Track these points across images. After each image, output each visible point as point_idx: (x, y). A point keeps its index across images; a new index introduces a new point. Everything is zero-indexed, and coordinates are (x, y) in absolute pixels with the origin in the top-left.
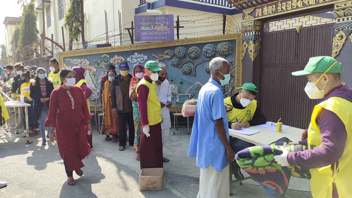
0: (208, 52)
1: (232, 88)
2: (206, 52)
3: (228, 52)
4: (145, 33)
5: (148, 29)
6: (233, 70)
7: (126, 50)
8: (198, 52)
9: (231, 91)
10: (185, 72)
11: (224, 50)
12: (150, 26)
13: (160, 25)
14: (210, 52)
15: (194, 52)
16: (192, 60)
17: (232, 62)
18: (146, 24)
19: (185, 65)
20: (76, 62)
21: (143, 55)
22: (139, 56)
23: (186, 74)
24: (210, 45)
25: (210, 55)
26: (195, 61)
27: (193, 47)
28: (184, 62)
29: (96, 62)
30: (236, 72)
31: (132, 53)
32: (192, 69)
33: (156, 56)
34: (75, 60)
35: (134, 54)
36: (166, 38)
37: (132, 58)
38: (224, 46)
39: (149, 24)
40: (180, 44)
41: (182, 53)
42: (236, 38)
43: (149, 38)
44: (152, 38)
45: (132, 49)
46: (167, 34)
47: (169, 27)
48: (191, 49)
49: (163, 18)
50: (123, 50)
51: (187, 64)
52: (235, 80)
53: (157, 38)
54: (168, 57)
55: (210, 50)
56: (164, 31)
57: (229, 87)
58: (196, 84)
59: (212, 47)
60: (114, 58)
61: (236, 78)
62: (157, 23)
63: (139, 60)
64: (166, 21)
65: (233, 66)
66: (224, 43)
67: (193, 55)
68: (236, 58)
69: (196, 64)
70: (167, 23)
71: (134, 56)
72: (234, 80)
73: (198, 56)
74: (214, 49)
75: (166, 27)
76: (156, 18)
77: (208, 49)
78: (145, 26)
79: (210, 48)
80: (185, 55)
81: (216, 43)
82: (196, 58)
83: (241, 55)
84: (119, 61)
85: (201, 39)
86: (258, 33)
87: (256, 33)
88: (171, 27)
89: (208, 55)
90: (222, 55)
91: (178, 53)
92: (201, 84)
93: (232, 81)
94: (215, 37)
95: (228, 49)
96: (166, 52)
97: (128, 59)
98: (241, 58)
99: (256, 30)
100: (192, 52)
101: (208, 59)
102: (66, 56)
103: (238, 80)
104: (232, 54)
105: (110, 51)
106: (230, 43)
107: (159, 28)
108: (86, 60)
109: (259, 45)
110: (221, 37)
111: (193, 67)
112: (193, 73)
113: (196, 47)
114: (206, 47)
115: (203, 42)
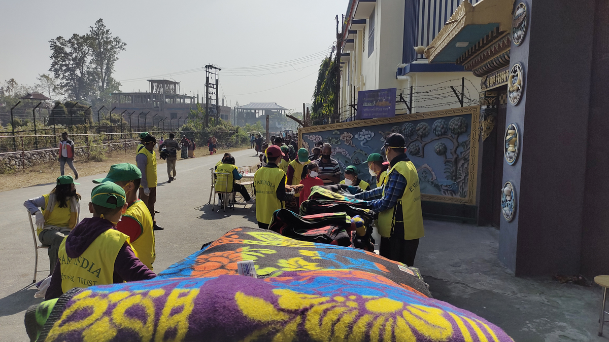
0: (437, 129)
1: (466, 174)
2: (435, 129)
3: (461, 129)
4: (367, 110)
5: (370, 104)
6: (468, 152)
7: (355, 126)
8: (427, 129)
9: (464, 179)
10: (411, 152)
11: (456, 127)
12: (372, 102)
13: (382, 100)
14: (440, 129)
15: (422, 130)
16: (419, 139)
17: (467, 141)
18: (369, 99)
19: (412, 144)
20: (312, 138)
21: (370, 132)
22: (367, 132)
23: (413, 155)
24: (440, 120)
25: (440, 133)
26: (423, 139)
27: (422, 123)
28: (411, 141)
29: (327, 138)
30: (470, 154)
31: (359, 129)
32: (419, 149)
33: (382, 133)
34: (311, 136)
35: (361, 131)
36: (387, 114)
37: (360, 135)
38: (456, 122)
39: (371, 99)
40: (408, 120)
41: (407, 130)
42: (472, 112)
43: (369, 114)
44: (373, 114)
45: (360, 126)
46: (389, 109)
47: (390, 103)
48: (419, 125)
49: (386, 92)
50: (352, 127)
51: (414, 143)
52: (470, 164)
53: (378, 114)
55: (440, 127)
56: (386, 107)
57: (461, 172)
58: (423, 166)
59: (442, 123)
60: (343, 135)
61: (470, 162)
62: (379, 98)
63: (366, 137)
64: (388, 96)
65: (467, 147)
66: (457, 118)
67: (420, 133)
68: (471, 137)
69: (424, 143)
70: (389, 98)
71: (361, 133)
72: (468, 164)
73: (427, 134)
74: (445, 126)
75: (388, 102)
76: (379, 93)
77: (437, 126)
78: (368, 102)
79: (439, 124)
80: (411, 131)
81: (447, 119)
82: (424, 136)
83: (478, 133)
84: (348, 139)
85: (431, 113)
86: (493, 107)
87: (488, 107)
88: (393, 102)
89: (437, 133)
90: (454, 133)
91: (404, 130)
92: (428, 167)
93: (466, 165)
94: (446, 111)
95: (461, 126)
96: (392, 129)
97: (356, 136)
98: (477, 137)
99: (489, 103)
100: (419, 130)
101: (437, 138)
102: (305, 132)
103: (473, 164)
104: (466, 131)
105: (341, 128)
106: (466, 119)
107: (380, 104)
108: (320, 137)
109: (492, 121)
110: (454, 110)
111: (421, 146)
112: (421, 154)
113: (425, 123)
114: (436, 123)
115: (433, 117)
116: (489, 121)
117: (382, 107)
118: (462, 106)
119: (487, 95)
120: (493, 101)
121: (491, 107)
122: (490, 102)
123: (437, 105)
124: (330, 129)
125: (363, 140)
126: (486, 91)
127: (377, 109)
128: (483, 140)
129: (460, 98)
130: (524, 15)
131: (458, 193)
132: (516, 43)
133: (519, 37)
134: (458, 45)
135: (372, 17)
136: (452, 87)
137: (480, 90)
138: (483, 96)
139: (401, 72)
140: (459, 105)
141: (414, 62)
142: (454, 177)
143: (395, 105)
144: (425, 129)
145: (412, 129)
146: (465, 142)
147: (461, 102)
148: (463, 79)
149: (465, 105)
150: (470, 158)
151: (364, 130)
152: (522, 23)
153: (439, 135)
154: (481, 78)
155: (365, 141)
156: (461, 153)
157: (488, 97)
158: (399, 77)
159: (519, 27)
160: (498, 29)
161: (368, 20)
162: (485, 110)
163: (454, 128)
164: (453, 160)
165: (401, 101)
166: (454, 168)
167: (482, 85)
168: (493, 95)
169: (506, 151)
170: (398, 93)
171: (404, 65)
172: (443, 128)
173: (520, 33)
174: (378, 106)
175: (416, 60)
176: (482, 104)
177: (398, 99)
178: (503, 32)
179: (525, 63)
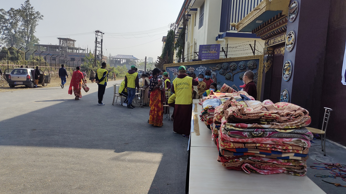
0: (241, 66)
2: (240, 67)
3: (253, 67)
4: (204, 55)
5: (206, 52)
6: (256, 79)
7: (196, 64)
8: (235, 66)
10: (227, 78)
12: (207, 51)
13: (213, 50)
14: (242, 66)
16: (231, 71)
17: (256, 73)
18: (205, 49)
19: (227, 74)
20: (171, 70)
21: (204, 67)
22: (203, 67)
23: (228, 80)
24: (243, 62)
25: (242, 68)
26: (233, 72)
27: (233, 63)
28: (227, 72)
30: (258, 80)
31: (199, 65)
32: (231, 77)
33: (211, 68)
34: (171, 69)
35: (200, 67)
36: (215, 57)
37: (199, 68)
38: (251, 63)
40: (225, 61)
41: (225, 67)
42: (259, 58)
43: (205, 57)
44: (207, 58)
45: (199, 64)
46: (216, 55)
47: (217, 52)
48: (231, 64)
49: (215, 46)
50: (194, 64)
51: (228, 74)
53: (210, 58)
54: (218, 68)
55: (242, 65)
59: (244, 63)
60: (189, 68)
62: (211, 49)
63: (202, 70)
64: (216, 48)
65: (256, 76)
66: (251, 61)
67: (232, 68)
68: (259, 71)
69: (233, 74)
70: (217, 49)
71: (200, 68)
73: (235, 68)
74: (245, 65)
75: (215, 51)
76: (211, 46)
77: (241, 64)
78: (205, 51)
79: (242, 64)
80: (227, 67)
81: (247, 61)
82: (234, 70)
83: (262, 69)
84: (192, 70)
85: (238, 58)
86: (271, 55)
87: (269, 55)
88: (218, 52)
89: (241, 69)
91: (223, 66)
92: (235, 86)
94: (246, 57)
95: (253, 65)
96: (217, 66)
97: (197, 69)
98: (262, 71)
99: (269, 54)
100: (231, 66)
101: (241, 71)
102: (168, 66)
103: (259, 85)
104: (256, 68)
105: (188, 65)
106: (256, 61)
107: (211, 52)
108: (176, 69)
109: (271, 63)
110: (250, 57)
111: (232, 75)
112: (232, 79)
113: (234, 63)
114: (240, 63)
115: (239, 60)
116: (269, 63)
117: (212, 54)
118: (254, 55)
119: (268, 49)
120: (271, 52)
121: (270, 55)
122: (270, 53)
123: (241, 54)
125: (200, 71)
126: (268, 47)
127: (209, 55)
128: (265, 72)
129: (254, 50)
130: (296, 7)
132: (291, 21)
133: (293, 18)
134: (257, 22)
136: (250, 45)
137: (264, 47)
138: (266, 50)
139: (220, 36)
140: (252, 54)
141: (228, 32)
143: (220, 53)
144: (234, 66)
145: (228, 66)
147: (254, 53)
148: (255, 41)
149: (255, 54)
150: (258, 82)
151: (201, 66)
152: (295, 11)
153: (242, 70)
154: (265, 41)
155: (201, 72)
157: (269, 51)
158: (219, 39)
159: (293, 13)
160: (281, 14)
162: (267, 57)
163: (250, 66)
167: (265, 44)
168: (271, 49)
169: (284, 74)
170: (221, 47)
172: (244, 65)
173: (294, 16)
174: (210, 53)
176: (265, 54)
177: (221, 50)
178: (283, 15)
179: (296, 31)
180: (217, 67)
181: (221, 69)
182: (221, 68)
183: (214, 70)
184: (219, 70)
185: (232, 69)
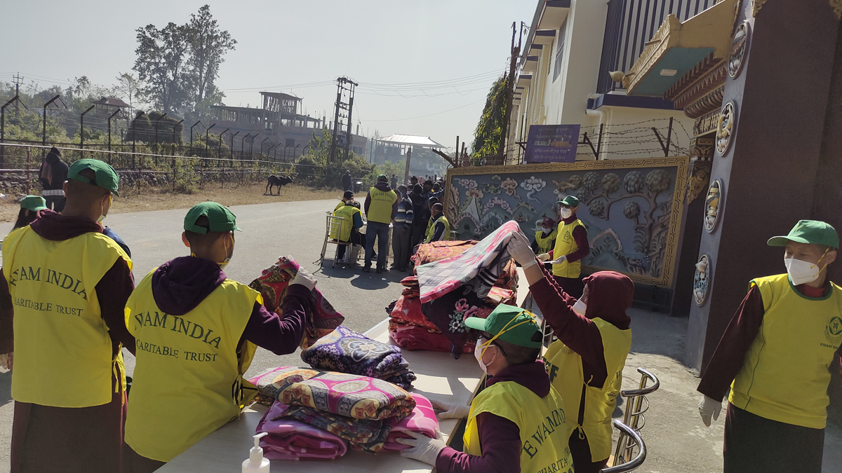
0: (629, 183)
1: (662, 246)
2: (627, 184)
3: (660, 186)
4: (539, 150)
5: (543, 144)
6: (667, 217)
7: (522, 171)
8: (616, 183)
9: (660, 253)
10: (593, 211)
11: (655, 183)
12: (546, 140)
13: (560, 140)
14: (633, 183)
15: (609, 183)
16: (605, 194)
17: (668, 202)
18: (543, 136)
19: (594, 201)
20: (463, 183)
21: (541, 180)
22: (537, 181)
23: (594, 215)
24: (634, 172)
25: (632, 189)
26: (610, 196)
27: (610, 174)
28: (594, 196)
29: (484, 185)
30: (671, 220)
31: (528, 176)
32: (603, 208)
33: (557, 184)
34: (463, 180)
35: (530, 179)
36: (564, 158)
37: (527, 183)
38: (655, 176)
39: (546, 136)
40: (592, 168)
41: (590, 182)
42: (678, 164)
43: (542, 157)
44: (546, 157)
45: (529, 171)
46: (568, 152)
47: (570, 143)
48: (606, 176)
49: (566, 129)
50: (517, 172)
51: (597, 200)
52: (669, 234)
53: (553, 157)
54: (573, 186)
55: (633, 181)
56: (564, 149)
57: (656, 243)
58: (607, 231)
59: (637, 175)
60: (506, 182)
61: (670, 231)
62: (557, 136)
63: (535, 186)
64: (568, 134)
65: (667, 210)
66: (657, 171)
67: (606, 186)
68: (674, 198)
69: (610, 201)
70: (570, 137)
71: (529, 181)
72: (666, 233)
73: (616, 188)
74: (640, 180)
75: (567, 143)
76: (557, 130)
77: (630, 179)
78: (541, 140)
79: (633, 177)
80: (595, 183)
81: (644, 171)
82: (611, 191)
83: (683, 192)
84: (511, 187)
85: (624, 162)
86: (706, 159)
87: (699, 158)
88: (574, 142)
89: (629, 189)
90: (651, 191)
91: (586, 181)
92: (613, 233)
93: (663, 235)
94: (644, 161)
95: (661, 181)
96: (571, 179)
97: (522, 185)
98: (682, 198)
99: (701, 154)
100: (605, 182)
101: (630, 195)
102: (455, 174)
103: (673, 234)
104: (668, 188)
105: (503, 172)
106: (669, 173)
107: (557, 144)
108: (475, 182)
109: (703, 179)
110: (655, 160)
111: (606, 204)
112: (605, 214)
113: (613, 174)
114: (629, 176)
115: (626, 167)
116: (696, 177)
117: (559, 148)
118: (667, 155)
119: (699, 143)
120: (706, 151)
121: (703, 159)
122: (703, 152)
123: (632, 152)
124: (489, 173)
125: (531, 191)
126: (698, 138)
127: (552, 150)
128: (689, 202)
129: (665, 144)
130: (743, 40)
131: (649, 270)
132: (731, 75)
133: (735, 68)
134: (664, 72)
135: (563, 28)
136: (654, 129)
137: (692, 135)
138: (695, 143)
139: (591, 104)
140: (662, 154)
141: (610, 93)
142: (647, 249)
143: (577, 147)
144: (613, 183)
145: (596, 181)
146: (665, 204)
147: (666, 150)
148: (671, 119)
149: (670, 154)
150: (670, 225)
151: (533, 178)
152: (740, 50)
153: (631, 193)
154: (694, 120)
155: (533, 191)
156: (659, 217)
157: (701, 146)
158: (589, 111)
159: (736, 56)
160: (712, 55)
161: (558, 31)
162: (695, 162)
163: (652, 184)
164: (648, 226)
165: (584, 143)
166: (647, 237)
167: (694, 129)
168: (707, 143)
169: (706, 215)
170: (582, 131)
171: (598, 95)
172: (638, 181)
173: (737, 62)
174: (554, 147)
175: (613, 90)
176: (692, 155)
177: (581, 139)
178: (718, 60)
179: (738, 102)
180: (571, 182)
181: (581, 189)
182: (581, 184)
183: (563, 188)
184: (575, 189)
185: (607, 188)
